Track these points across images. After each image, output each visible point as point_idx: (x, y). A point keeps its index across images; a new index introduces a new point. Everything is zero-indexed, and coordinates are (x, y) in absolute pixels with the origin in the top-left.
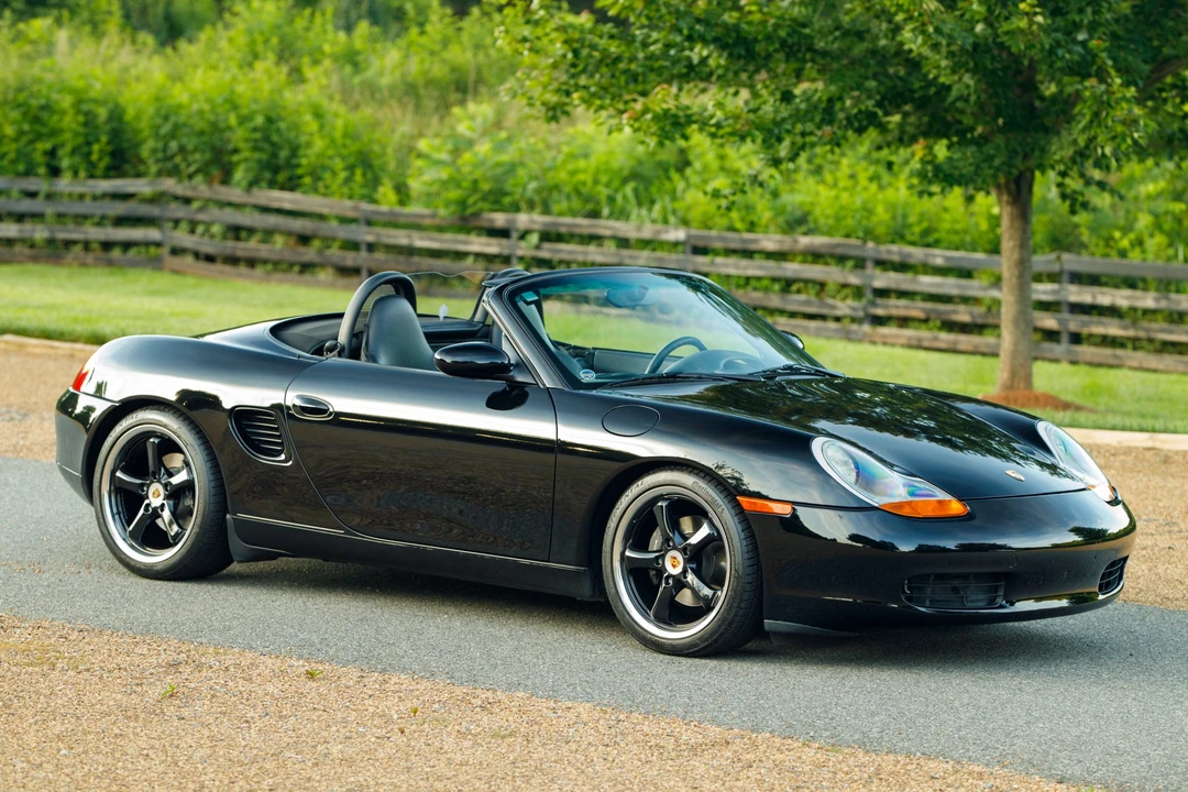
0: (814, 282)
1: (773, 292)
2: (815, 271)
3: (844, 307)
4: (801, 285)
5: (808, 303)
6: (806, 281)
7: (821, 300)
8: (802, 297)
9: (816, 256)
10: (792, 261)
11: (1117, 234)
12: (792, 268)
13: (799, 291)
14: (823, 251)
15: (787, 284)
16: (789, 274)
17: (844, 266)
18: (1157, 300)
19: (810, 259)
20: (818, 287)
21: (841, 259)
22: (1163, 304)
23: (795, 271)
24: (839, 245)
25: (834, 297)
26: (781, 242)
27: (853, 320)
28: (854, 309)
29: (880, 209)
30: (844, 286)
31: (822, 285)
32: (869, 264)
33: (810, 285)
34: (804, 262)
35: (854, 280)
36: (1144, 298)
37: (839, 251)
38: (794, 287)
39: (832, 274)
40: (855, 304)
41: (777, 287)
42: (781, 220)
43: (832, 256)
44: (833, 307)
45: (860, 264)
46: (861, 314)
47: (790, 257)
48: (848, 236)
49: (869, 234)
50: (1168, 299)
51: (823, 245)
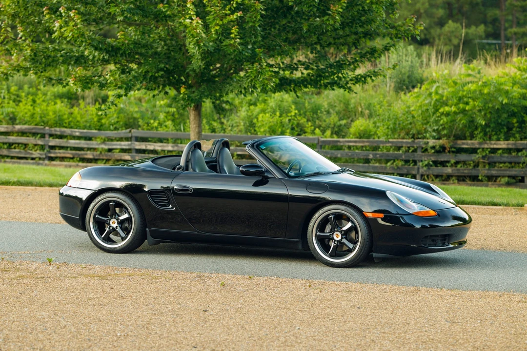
0: (22, 144)
1: (4, 148)
2: (23, 140)
3: (36, 154)
4: (17, 145)
5: (20, 152)
6: (19, 144)
7: (26, 151)
8: (17, 150)
9: (23, 133)
10: (12, 135)
11: (152, 121)
12: (12, 139)
13: (15, 148)
14: (26, 131)
15: (10, 145)
16: (11, 141)
17: (35, 138)
18: (173, 147)
19: (20, 134)
20: (24, 146)
21: (34, 134)
22: (176, 148)
23: (13, 139)
24: (33, 129)
25: (31, 150)
26: (7, 128)
27: (40, 159)
28: (41, 154)
29: (51, 113)
30: (36, 145)
31: (26, 145)
32: (47, 136)
33: (20, 145)
34: (18, 136)
35: (40, 142)
36: (168, 146)
37: (34, 131)
38: (13, 147)
39: (31, 140)
40: (42, 152)
41: (6, 146)
42: (7, 118)
43: (30, 133)
44: (32, 154)
45: (43, 136)
46: (44, 156)
47: (11, 134)
48: (36, 125)
49: (46, 124)
50: (177, 146)
51: (26, 129)
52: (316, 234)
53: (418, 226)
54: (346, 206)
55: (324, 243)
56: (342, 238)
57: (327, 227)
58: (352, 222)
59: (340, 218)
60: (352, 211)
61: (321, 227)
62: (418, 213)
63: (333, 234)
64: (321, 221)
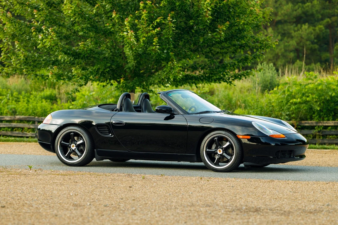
0: (20, 128)
1: (9, 131)
2: (21, 125)
3: (30, 134)
4: (17, 129)
5: (19, 133)
6: (18, 128)
7: (23, 132)
8: (17, 132)
9: (21, 121)
10: (14, 122)
12: (14, 124)
13: (16, 131)
14: (23, 119)
15: (13, 129)
16: (13, 126)
17: (29, 124)
19: (19, 121)
20: (21, 129)
21: (28, 121)
23: (14, 125)
24: (28, 118)
25: (26, 132)
26: (10, 117)
27: (32, 137)
28: (33, 134)
29: (39, 108)
30: (29, 128)
31: (23, 129)
32: (36, 123)
33: (19, 129)
34: (18, 122)
35: (32, 127)
37: (28, 119)
38: (14, 130)
39: (26, 125)
40: (33, 133)
41: (10, 130)
42: (11, 111)
43: (25, 121)
44: (27, 134)
45: (34, 122)
46: (34, 136)
47: (14, 121)
48: (29, 115)
49: (35, 114)
51: (23, 118)
52: (206, 151)
53: (273, 144)
54: (225, 131)
55: (211, 156)
56: (223, 153)
57: (213, 146)
58: (230, 142)
59: (222, 139)
60: (229, 135)
61: (209, 146)
62: (272, 135)
63: (217, 150)
64: (209, 142)
